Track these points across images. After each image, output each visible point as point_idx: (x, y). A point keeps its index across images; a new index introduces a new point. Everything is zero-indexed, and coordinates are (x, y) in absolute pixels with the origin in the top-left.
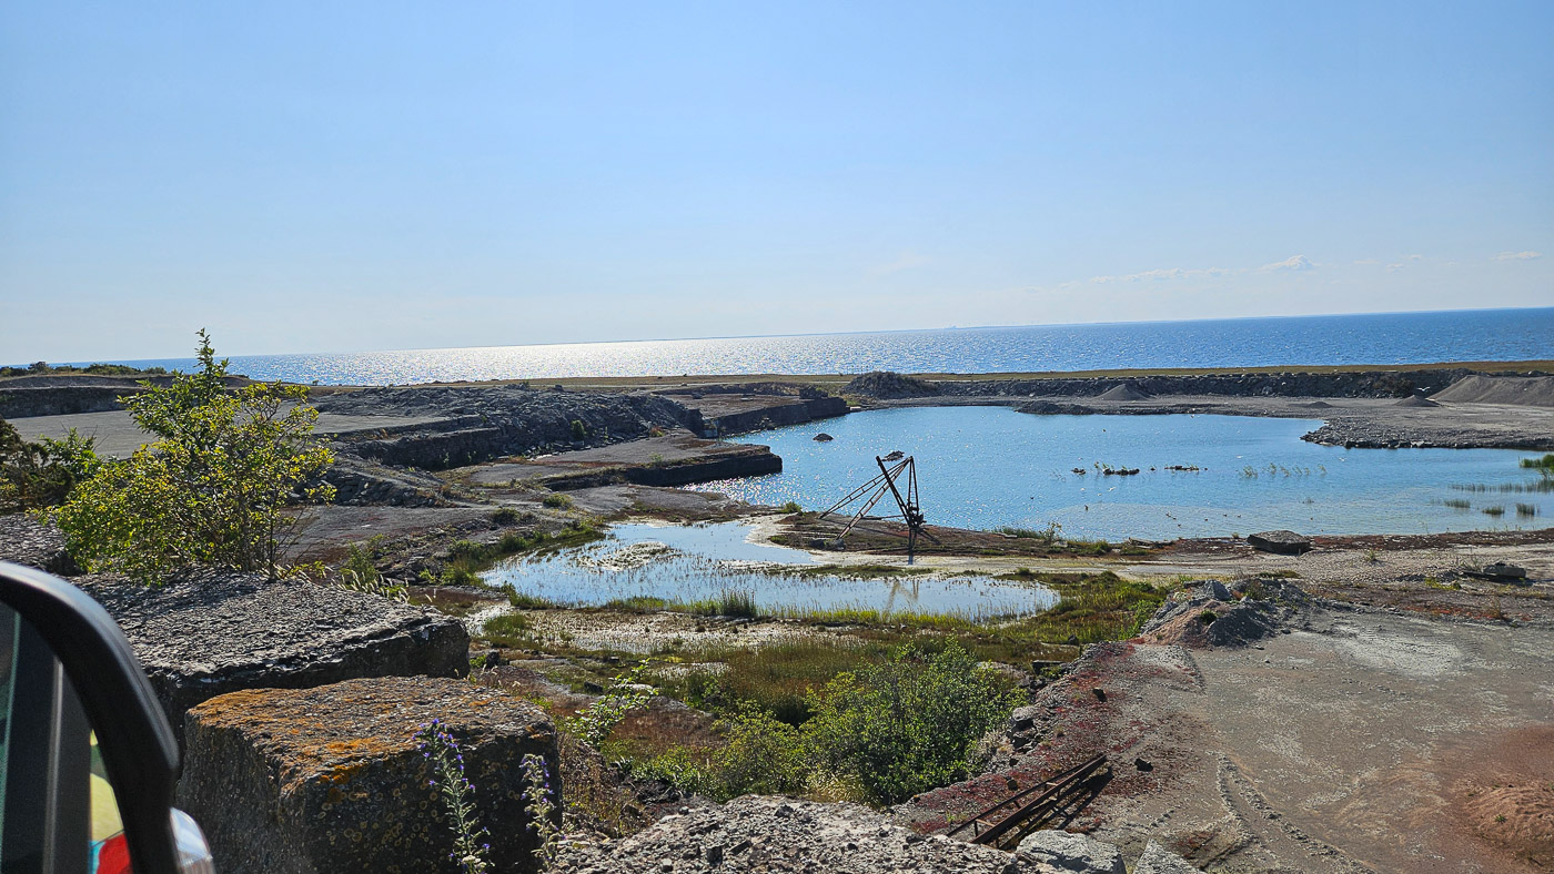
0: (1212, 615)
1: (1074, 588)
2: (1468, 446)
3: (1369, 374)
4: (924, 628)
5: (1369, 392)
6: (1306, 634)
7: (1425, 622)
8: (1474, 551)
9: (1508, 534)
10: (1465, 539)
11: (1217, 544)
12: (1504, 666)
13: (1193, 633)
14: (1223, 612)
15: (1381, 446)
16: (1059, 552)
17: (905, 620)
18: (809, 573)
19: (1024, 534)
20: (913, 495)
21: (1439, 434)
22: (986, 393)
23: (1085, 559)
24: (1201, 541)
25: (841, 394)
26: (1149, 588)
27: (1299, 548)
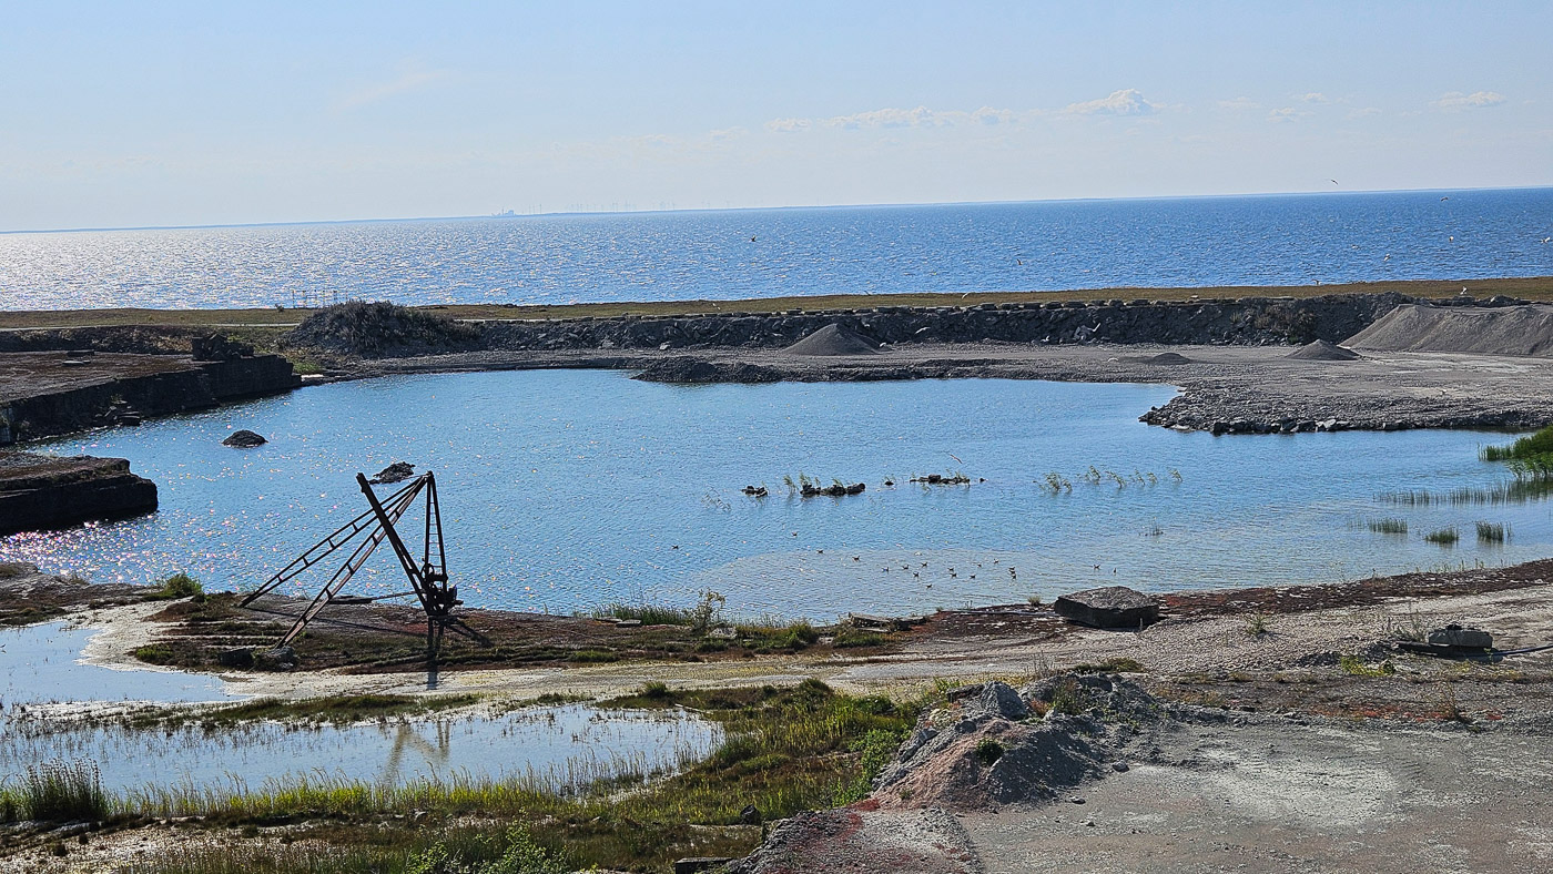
0: (995, 746)
1: (751, 715)
2: (1403, 427)
3: (1249, 303)
4: (460, 814)
5: (1248, 334)
6: (1153, 769)
7: (1341, 734)
8: (1415, 607)
9: (1464, 575)
10: (1403, 586)
11: (1003, 616)
12: (1459, 800)
13: (964, 782)
14: (1015, 740)
15: (1269, 430)
16: (721, 649)
17: (423, 801)
18: (221, 720)
19: (651, 618)
20: (435, 549)
21: (1358, 407)
22: (576, 344)
23: (769, 659)
24: (975, 614)
25: (281, 348)
26: (884, 706)
27: (1139, 617)
